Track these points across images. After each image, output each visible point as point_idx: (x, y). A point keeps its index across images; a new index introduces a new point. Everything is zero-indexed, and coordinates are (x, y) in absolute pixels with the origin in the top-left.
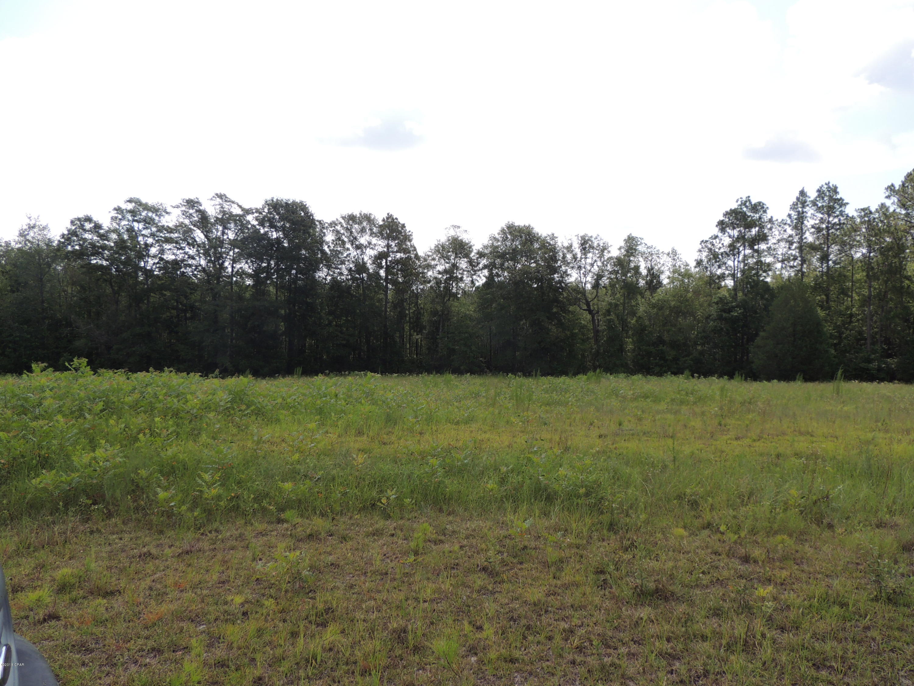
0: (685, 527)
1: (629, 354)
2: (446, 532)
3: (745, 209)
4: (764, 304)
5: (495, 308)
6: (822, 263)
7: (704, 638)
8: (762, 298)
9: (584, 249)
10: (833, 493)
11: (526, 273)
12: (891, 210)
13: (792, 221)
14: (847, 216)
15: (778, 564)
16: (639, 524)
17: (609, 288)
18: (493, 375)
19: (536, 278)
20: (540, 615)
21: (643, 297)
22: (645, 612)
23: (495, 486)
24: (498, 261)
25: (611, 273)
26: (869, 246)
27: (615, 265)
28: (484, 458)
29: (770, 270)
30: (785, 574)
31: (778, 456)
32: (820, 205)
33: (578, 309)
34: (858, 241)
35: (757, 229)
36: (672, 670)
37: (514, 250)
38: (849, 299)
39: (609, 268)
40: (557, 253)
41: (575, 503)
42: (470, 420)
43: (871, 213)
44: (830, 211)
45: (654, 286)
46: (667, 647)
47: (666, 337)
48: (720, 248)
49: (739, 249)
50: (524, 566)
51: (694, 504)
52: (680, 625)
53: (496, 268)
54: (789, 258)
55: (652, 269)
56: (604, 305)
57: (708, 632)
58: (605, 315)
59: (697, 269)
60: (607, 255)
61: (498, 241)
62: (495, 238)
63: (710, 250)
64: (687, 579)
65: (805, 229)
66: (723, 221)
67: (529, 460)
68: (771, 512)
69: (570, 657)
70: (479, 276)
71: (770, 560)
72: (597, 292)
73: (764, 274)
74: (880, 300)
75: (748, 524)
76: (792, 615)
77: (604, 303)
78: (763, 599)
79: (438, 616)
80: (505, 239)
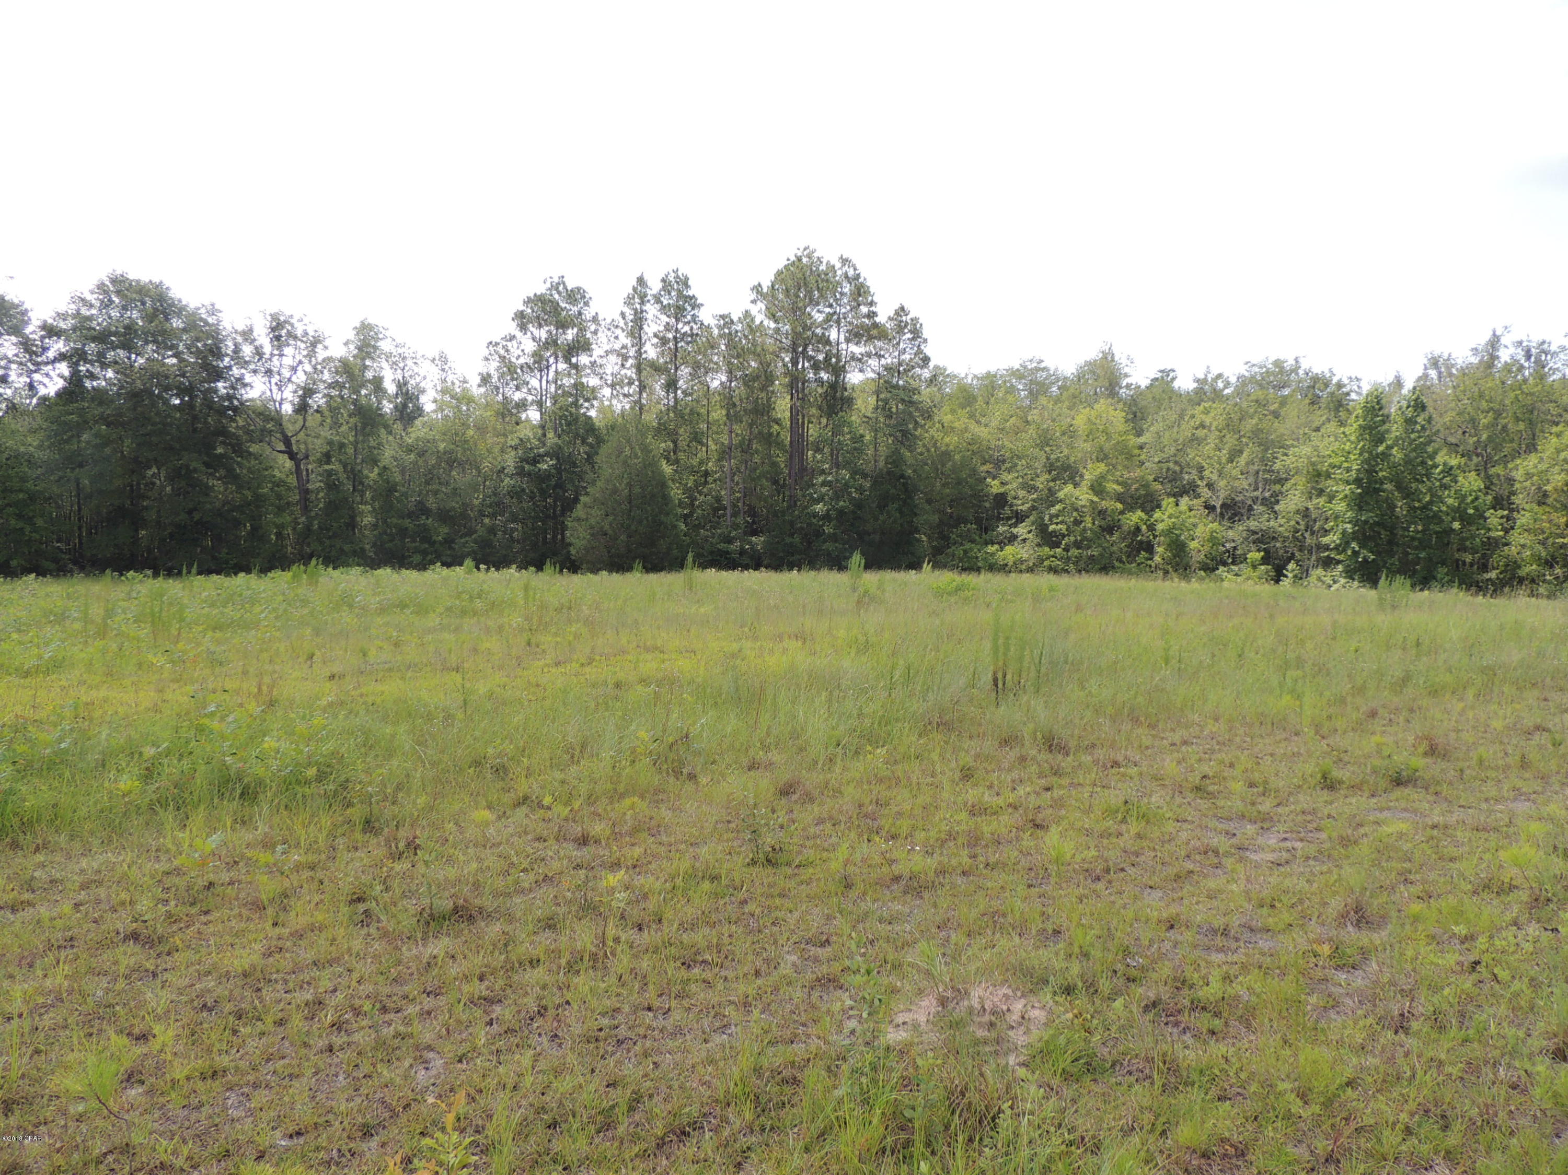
0: (489, 807)
1: (367, 532)
2: (35, 884)
3: (556, 296)
4: (586, 453)
5: (88, 443)
6: (667, 392)
7: (534, 963)
8: (584, 442)
9: (278, 338)
10: (694, 731)
11: (157, 375)
12: (757, 322)
13: (626, 324)
14: (702, 324)
15: (628, 839)
16: (416, 814)
17: (327, 413)
18: (87, 575)
19: (178, 388)
20: (259, 990)
21: (390, 433)
22: (438, 947)
23: (137, 783)
24: (92, 348)
25: (330, 386)
26: (730, 372)
27: (337, 372)
28: (104, 737)
29: (595, 398)
30: (637, 851)
31: (618, 685)
32: (665, 302)
33: (268, 450)
34: (716, 363)
35: (575, 330)
36: (492, 1019)
37: (127, 327)
38: (704, 449)
39: (326, 376)
40: (222, 341)
41: (299, 796)
42: (57, 665)
43: (732, 322)
44: (678, 312)
45: (408, 414)
46: (480, 989)
47: (431, 503)
48: (518, 357)
49: (548, 361)
50: (216, 915)
51: (500, 771)
52: (497, 953)
53: (86, 361)
54: (622, 381)
55: (405, 384)
56: (318, 446)
57: (538, 952)
58: (320, 462)
59: (483, 390)
60: (321, 354)
61: (91, 306)
62: (83, 300)
63: (503, 358)
64: (500, 883)
65: (644, 338)
66: (522, 312)
67: (200, 729)
68: (614, 767)
69: (322, 1043)
70: (47, 375)
71: (616, 836)
72: (305, 420)
73: (586, 404)
74: (743, 451)
75: (583, 789)
76: (652, 904)
77: (318, 442)
78: (611, 891)
79: (47, 1037)
80: (106, 304)
